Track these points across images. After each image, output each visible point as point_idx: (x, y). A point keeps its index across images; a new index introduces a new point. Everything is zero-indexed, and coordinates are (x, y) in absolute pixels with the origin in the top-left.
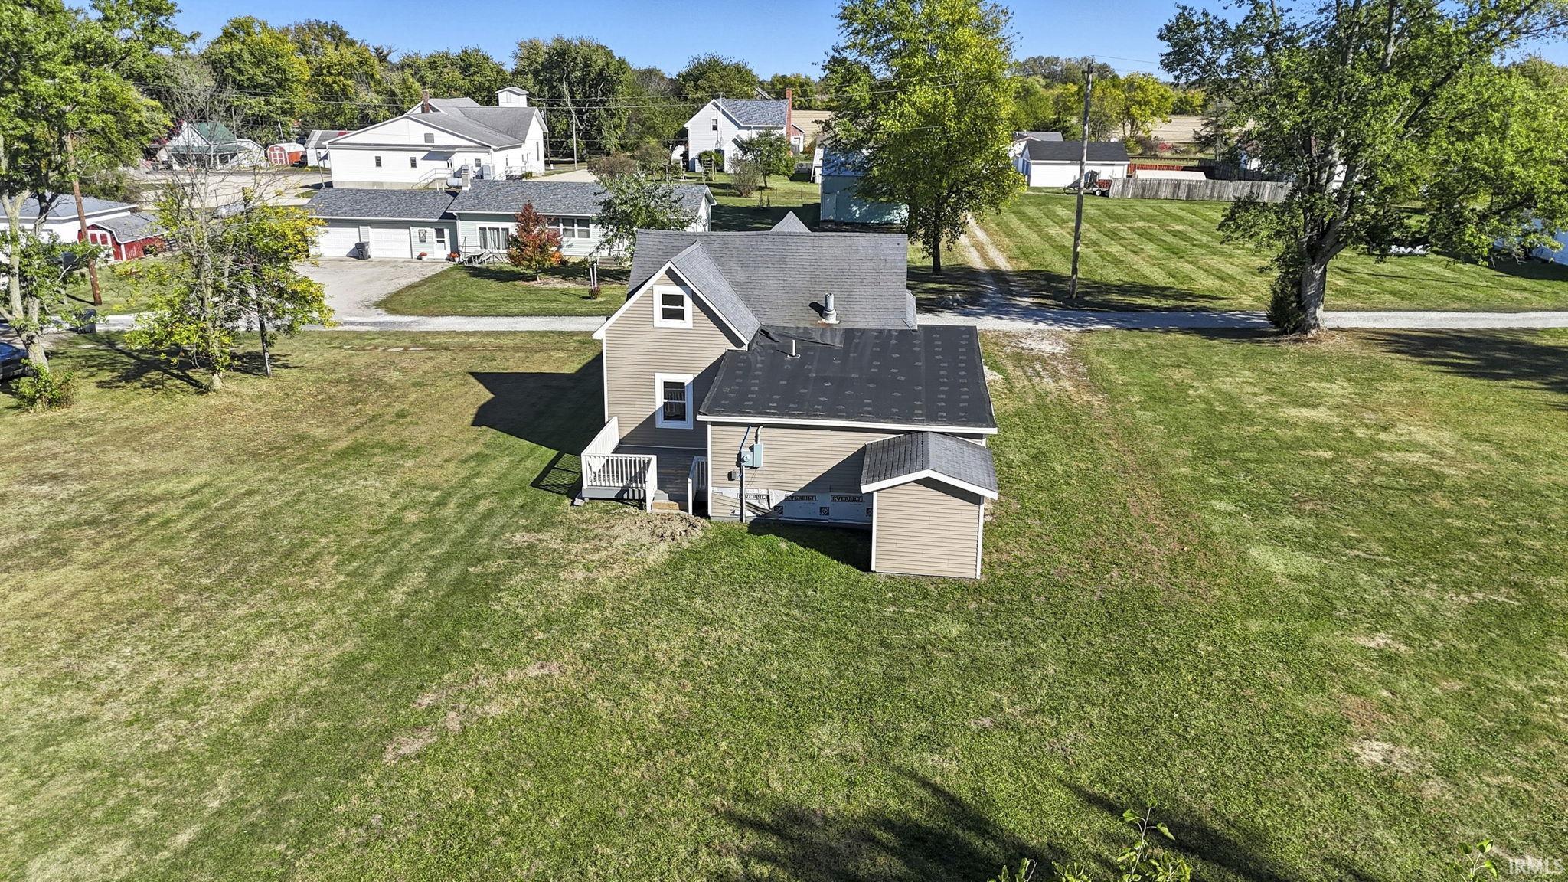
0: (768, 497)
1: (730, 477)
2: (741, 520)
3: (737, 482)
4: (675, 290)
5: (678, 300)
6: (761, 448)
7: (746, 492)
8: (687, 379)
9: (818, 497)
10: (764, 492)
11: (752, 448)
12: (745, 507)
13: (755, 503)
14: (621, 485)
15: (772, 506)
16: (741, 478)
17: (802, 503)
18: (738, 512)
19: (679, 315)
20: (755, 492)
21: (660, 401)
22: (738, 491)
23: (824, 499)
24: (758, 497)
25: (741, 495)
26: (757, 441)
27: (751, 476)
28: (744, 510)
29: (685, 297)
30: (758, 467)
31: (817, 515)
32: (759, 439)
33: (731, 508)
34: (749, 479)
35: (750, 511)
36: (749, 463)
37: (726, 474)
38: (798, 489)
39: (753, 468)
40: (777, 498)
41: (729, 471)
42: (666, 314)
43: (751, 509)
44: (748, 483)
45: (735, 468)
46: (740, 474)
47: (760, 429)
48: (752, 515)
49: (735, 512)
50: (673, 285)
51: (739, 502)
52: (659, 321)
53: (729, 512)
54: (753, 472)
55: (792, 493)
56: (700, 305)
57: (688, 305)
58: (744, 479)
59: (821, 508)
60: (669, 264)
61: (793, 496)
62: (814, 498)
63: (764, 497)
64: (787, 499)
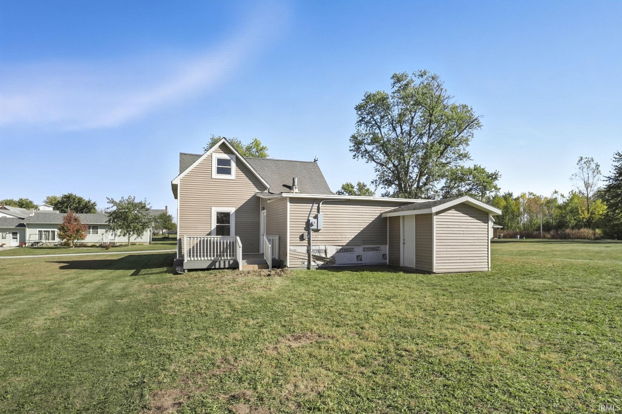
0: (326, 251)
1: (302, 238)
2: (309, 268)
3: (305, 242)
4: (225, 156)
5: (227, 162)
6: (322, 217)
7: (312, 248)
8: (232, 210)
9: (356, 248)
10: (323, 248)
11: (316, 217)
12: (312, 259)
13: (318, 254)
15: (329, 256)
16: (309, 238)
17: (346, 254)
18: (306, 263)
19: (228, 172)
20: (317, 248)
21: (214, 224)
22: (306, 248)
23: (359, 251)
24: (319, 251)
25: (308, 251)
26: (318, 212)
27: (315, 236)
28: (311, 261)
29: (232, 160)
30: (319, 230)
31: (355, 261)
32: (321, 210)
33: (301, 260)
34: (314, 239)
35: (314, 261)
36: (315, 227)
37: (299, 236)
38: (345, 244)
39: (317, 230)
40: (332, 251)
41: (301, 234)
42: (220, 171)
43: (315, 260)
44: (313, 242)
45: (305, 231)
46: (308, 235)
47: (321, 203)
48: (315, 264)
49: (304, 263)
50: (225, 153)
51: (307, 255)
52: (215, 175)
53: (300, 263)
54: (316, 233)
55: (341, 247)
56: (240, 165)
57: (233, 165)
58: (311, 239)
59: (357, 256)
60: (223, 140)
61: (341, 249)
62: (353, 250)
63: (323, 251)
64: (338, 252)
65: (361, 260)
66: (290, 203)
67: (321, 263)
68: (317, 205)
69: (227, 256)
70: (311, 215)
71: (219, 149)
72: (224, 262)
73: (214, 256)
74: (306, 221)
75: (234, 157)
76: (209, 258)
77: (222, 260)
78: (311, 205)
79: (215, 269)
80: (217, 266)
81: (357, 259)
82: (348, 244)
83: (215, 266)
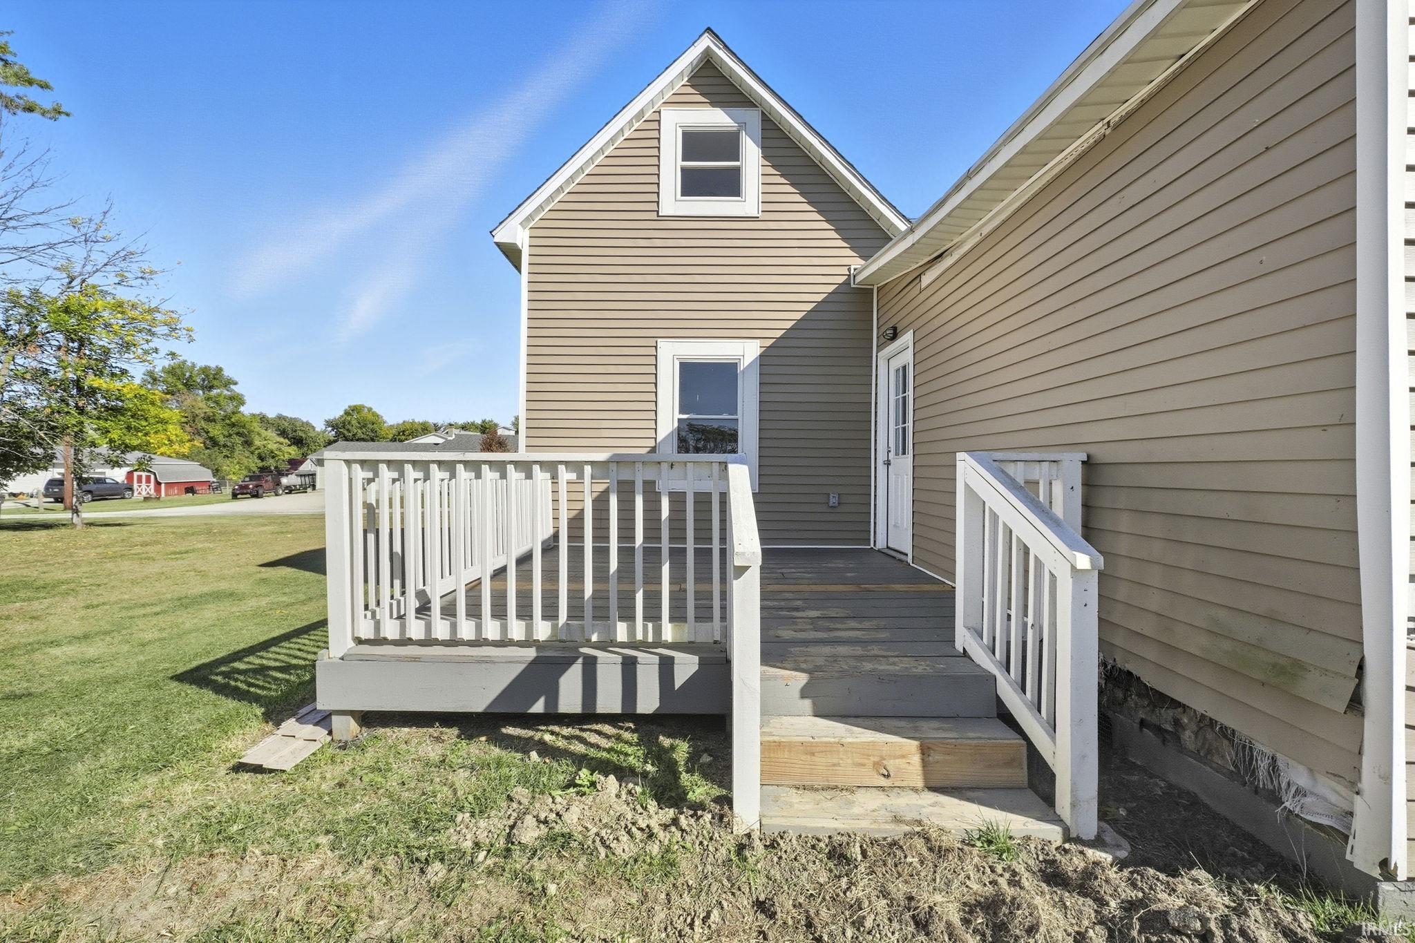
4: (716, 118)
5: (726, 145)
8: (746, 352)
14: (543, 631)
19: (729, 184)
21: (669, 417)
29: (743, 134)
42: (694, 184)
50: (714, 104)
52: (672, 201)
57: (751, 157)
60: (706, 42)
69: (652, 614)
71: (691, 90)
72: (629, 667)
73: (550, 613)
75: (753, 117)
76: (517, 630)
77: (607, 644)
79: (553, 718)
80: (570, 699)
83: (553, 698)
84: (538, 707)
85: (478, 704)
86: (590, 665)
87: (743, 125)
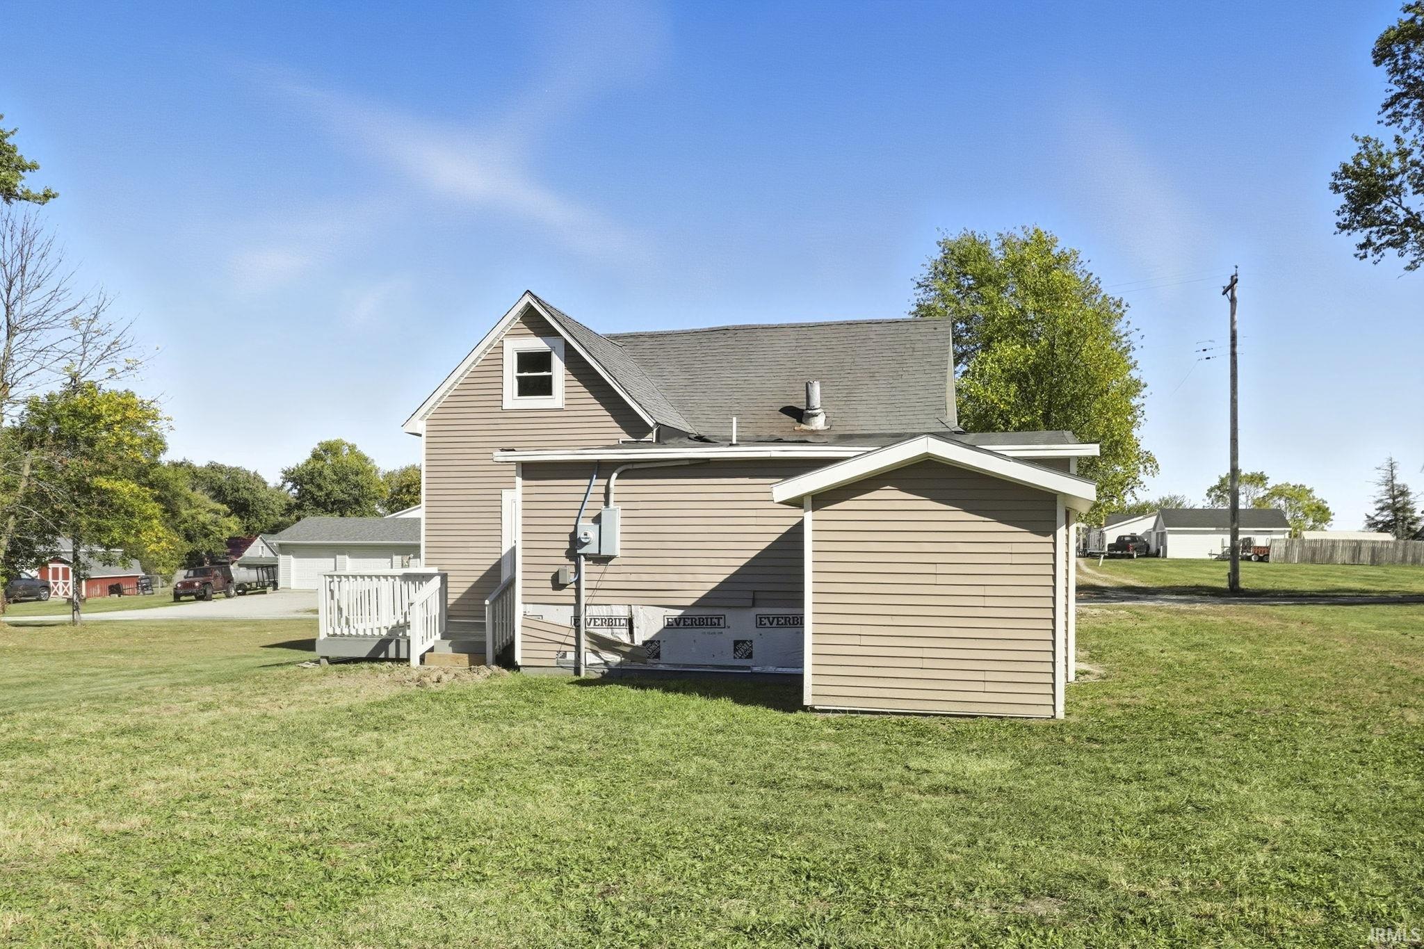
0: (630, 622)
1: (557, 584)
2: (577, 672)
3: (570, 593)
4: (536, 344)
5: (544, 361)
6: (615, 517)
7: (586, 611)
9: (731, 617)
10: (621, 612)
11: (597, 520)
12: (584, 644)
13: (605, 633)
14: (383, 632)
15: (638, 641)
16: (578, 582)
17: (698, 632)
18: (571, 656)
19: (544, 387)
20: (603, 611)
22: (570, 611)
23: (741, 624)
24: (610, 622)
25: (577, 620)
26: (607, 503)
27: (597, 577)
28: (583, 650)
29: (553, 354)
30: (610, 558)
31: (728, 659)
32: (612, 497)
33: (558, 647)
34: (593, 585)
35: (595, 652)
36: (591, 549)
37: (549, 576)
38: (689, 602)
39: (601, 559)
40: (650, 624)
41: (555, 569)
42: (525, 387)
43: (596, 648)
44: (590, 592)
45: (567, 561)
46: (576, 573)
47: (615, 475)
48: (598, 661)
49: (564, 656)
50: (537, 335)
51: (573, 633)
52: (511, 397)
53: (554, 655)
54: (601, 568)
55: (679, 612)
56: (576, 365)
57: (559, 370)
58: (583, 585)
59: (736, 643)
60: (528, 299)
61: (681, 618)
62: (722, 621)
63: (623, 622)
64: (669, 626)
65: (750, 656)
66: (524, 478)
67: (615, 659)
68: (604, 482)
70: (584, 513)
71: (522, 327)
74: (571, 529)
75: (559, 343)
78: (587, 482)
81: (735, 650)
82: (701, 603)
83: (387, 653)
84: (382, 656)
85: (364, 655)
86: (398, 642)
87: (553, 348)
